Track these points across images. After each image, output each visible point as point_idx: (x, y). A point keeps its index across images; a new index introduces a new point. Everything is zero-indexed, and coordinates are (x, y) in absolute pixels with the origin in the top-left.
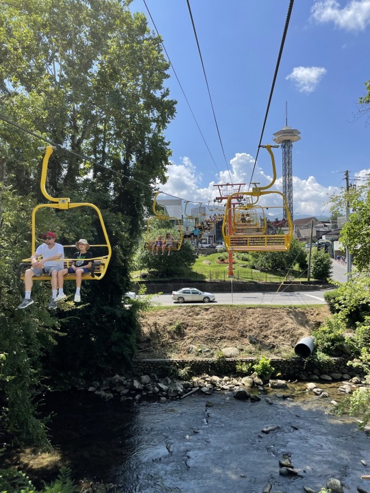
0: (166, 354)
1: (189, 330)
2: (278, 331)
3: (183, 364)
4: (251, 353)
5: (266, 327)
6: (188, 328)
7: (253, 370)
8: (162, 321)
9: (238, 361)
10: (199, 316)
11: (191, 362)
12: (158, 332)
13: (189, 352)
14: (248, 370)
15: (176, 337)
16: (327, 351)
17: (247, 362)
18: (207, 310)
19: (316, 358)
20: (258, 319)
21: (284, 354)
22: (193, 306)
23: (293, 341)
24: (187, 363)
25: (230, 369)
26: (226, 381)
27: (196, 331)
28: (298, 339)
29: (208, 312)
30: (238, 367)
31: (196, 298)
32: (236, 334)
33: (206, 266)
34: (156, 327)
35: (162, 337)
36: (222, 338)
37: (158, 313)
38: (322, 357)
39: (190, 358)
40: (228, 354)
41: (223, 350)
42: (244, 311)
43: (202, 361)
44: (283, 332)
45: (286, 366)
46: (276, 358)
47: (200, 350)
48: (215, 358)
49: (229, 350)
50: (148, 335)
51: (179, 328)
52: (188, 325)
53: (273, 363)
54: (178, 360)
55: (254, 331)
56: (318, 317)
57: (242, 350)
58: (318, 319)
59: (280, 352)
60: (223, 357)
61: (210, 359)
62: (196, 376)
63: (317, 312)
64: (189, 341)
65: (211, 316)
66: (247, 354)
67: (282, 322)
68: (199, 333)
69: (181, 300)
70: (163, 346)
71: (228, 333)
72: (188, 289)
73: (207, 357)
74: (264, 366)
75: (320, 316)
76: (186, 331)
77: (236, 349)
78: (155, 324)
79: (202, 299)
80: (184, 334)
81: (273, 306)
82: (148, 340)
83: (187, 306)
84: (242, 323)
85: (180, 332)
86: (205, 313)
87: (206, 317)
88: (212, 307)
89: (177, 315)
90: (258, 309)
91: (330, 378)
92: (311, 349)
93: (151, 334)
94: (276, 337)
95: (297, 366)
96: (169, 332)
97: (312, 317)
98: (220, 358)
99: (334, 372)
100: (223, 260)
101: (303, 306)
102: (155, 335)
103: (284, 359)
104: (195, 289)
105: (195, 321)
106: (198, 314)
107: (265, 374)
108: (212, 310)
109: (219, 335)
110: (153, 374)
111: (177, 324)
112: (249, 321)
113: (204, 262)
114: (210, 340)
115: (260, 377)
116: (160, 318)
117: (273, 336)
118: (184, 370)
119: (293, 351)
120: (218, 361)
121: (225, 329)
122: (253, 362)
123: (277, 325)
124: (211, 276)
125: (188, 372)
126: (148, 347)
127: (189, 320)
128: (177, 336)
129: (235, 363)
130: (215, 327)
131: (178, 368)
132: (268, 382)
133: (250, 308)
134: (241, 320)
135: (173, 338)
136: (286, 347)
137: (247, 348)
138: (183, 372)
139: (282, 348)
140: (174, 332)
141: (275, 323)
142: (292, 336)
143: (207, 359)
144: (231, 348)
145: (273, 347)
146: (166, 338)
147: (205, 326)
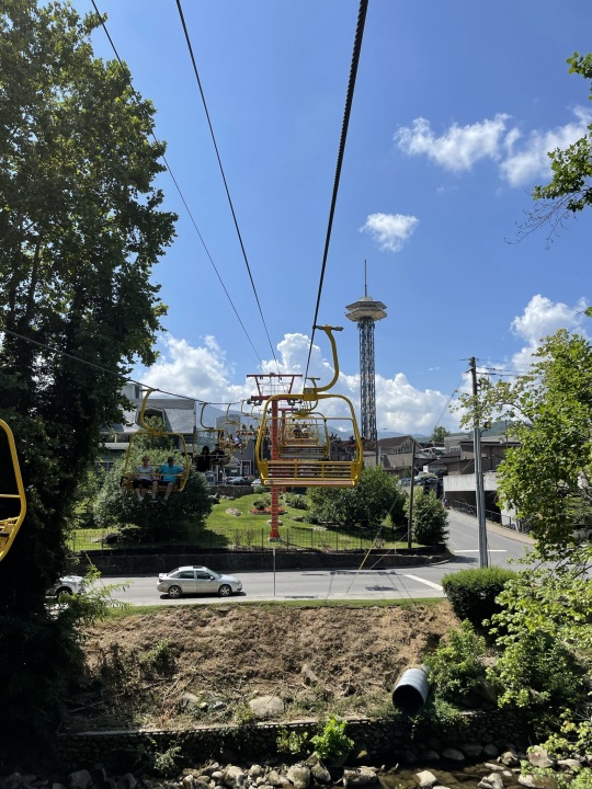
0: (130, 717)
1: (186, 659)
2: (361, 657)
3: (165, 741)
4: (307, 708)
6: (184, 655)
7: (312, 747)
8: (129, 641)
9: (280, 729)
10: (207, 628)
11: (183, 735)
12: (119, 667)
13: (180, 711)
14: (302, 747)
15: (156, 676)
16: (452, 697)
17: (299, 730)
18: (223, 614)
19: (434, 713)
20: (322, 631)
21: (374, 707)
22: (196, 607)
23: (388, 677)
24: (174, 737)
25: (265, 746)
26: (254, 776)
27: (199, 662)
28: (398, 671)
29: (226, 619)
30: (282, 742)
32: (280, 666)
33: (232, 519)
34: (115, 655)
35: (127, 676)
36: (251, 675)
37: (123, 623)
39: (179, 726)
40: (261, 712)
41: (252, 703)
42: (295, 613)
43: (207, 732)
44: (370, 658)
45: (376, 734)
46: (355, 716)
47: (204, 704)
48: (234, 724)
49: (263, 703)
50: (97, 674)
51: (163, 656)
52: (182, 649)
53: (352, 729)
54: (155, 730)
55: (315, 657)
56: (433, 624)
57: (289, 701)
58: (434, 628)
59: (363, 704)
60: (251, 721)
61: (224, 726)
62: (193, 767)
63: (430, 615)
64: (183, 684)
65: (230, 628)
66: (299, 711)
67: (367, 636)
68: (205, 666)
69: (171, 592)
70: (127, 697)
71: (265, 664)
72: (190, 568)
73: (217, 721)
74: (334, 737)
75: (436, 623)
76: (179, 661)
77: (277, 699)
78: (115, 648)
79: (215, 588)
80: (174, 667)
81: (349, 602)
82: (97, 685)
83: (184, 607)
84: (290, 641)
85: (165, 666)
86: (219, 620)
87: (221, 630)
88: (233, 606)
89: (161, 628)
90: (323, 610)
91: (461, 757)
92: (424, 696)
93: (104, 669)
94: (356, 670)
95: (399, 734)
96: (142, 666)
97: (423, 623)
98: (244, 722)
100: (261, 508)
101: (405, 601)
102: (113, 672)
103: (372, 719)
104: (204, 569)
105: (199, 640)
106: (204, 624)
107: (339, 756)
108: (234, 614)
109: (246, 668)
110: (99, 766)
111: (160, 647)
112: (305, 635)
113: (228, 512)
114: (226, 680)
115: (324, 763)
116: (126, 633)
117: (352, 668)
118: (167, 755)
119: (388, 699)
120: (241, 731)
121: (258, 656)
122: (313, 730)
123: (357, 644)
124: (238, 539)
125: (175, 759)
126: (94, 700)
127: (187, 638)
128: (160, 673)
129: (273, 732)
130: (238, 650)
131: (154, 749)
132: (341, 774)
133: (307, 608)
134: (290, 634)
135: (149, 678)
136: (375, 691)
137: (299, 696)
138: (163, 759)
139: (369, 692)
140: (154, 664)
141: (356, 639)
142: (387, 666)
143: (216, 726)
144: (268, 698)
145: (351, 692)
146: (135, 679)
147: (218, 649)
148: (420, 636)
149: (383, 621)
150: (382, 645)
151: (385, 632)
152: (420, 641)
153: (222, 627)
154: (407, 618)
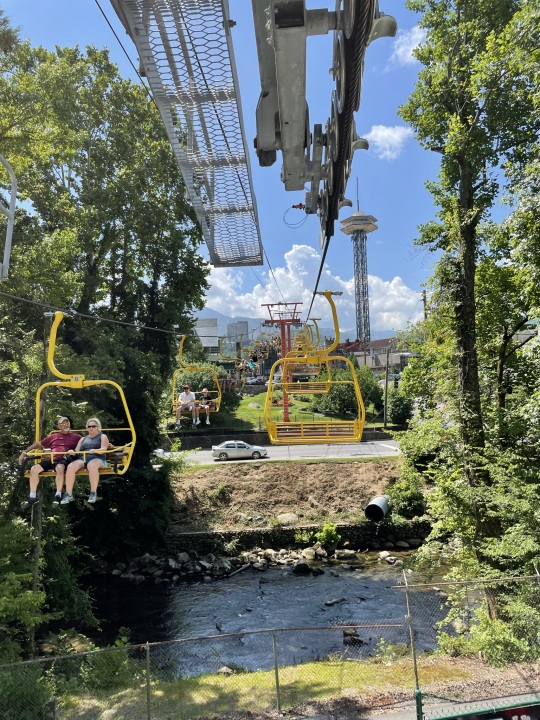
0: (207, 525)
1: (236, 494)
2: (345, 491)
3: (229, 537)
4: (312, 519)
5: (330, 486)
6: (235, 492)
7: (316, 540)
8: (201, 485)
9: (297, 530)
10: (248, 477)
11: (239, 534)
12: (196, 498)
13: (236, 522)
14: (310, 539)
15: (219, 504)
16: (403, 512)
17: (308, 530)
19: (390, 520)
20: (321, 477)
21: (354, 519)
22: (239, 464)
23: (363, 503)
24: (234, 535)
25: (287, 540)
26: (283, 555)
27: (244, 495)
28: (369, 499)
29: (260, 471)
30: (298, 537)
31: (243, 453)
32: (295, 497)
33: (254, 410)
34: (193, 492)
35: (202, 504)
36: (276, 503)
38: (397, 519)
39: (237, 529)
40: (285, 521)
41: (279, 517)
42: (303, 467)
43: (253, 532)
44: (352, 491)
45: (355, 533)
46: (342, 523)
47: (250, 518)
48: (269, 528)
49: (286, 517)
50: (184, 503)
51: (222, 492)
52: (234, 489)
53: (339, 530)
54: (223, 531)
55: (317, 492)
56: (393, 472)
57: (302, 516)
58: (394, 474)
59: (346, 517)
60: (279, 526)
61: (263, 529)
62: (246, 551)
63: (392, 466)
64: (236, 508)
65: (262, 476)
66: (308, 521)
67: (350, 479)
68: (249, 497)
69: (223, 457)
70: (203, 515)
71: (285, 496)
72: (232, 442)
73: (259, 526)
74: (329, 534)
75: (396, 471)
76: (232, 495)
77: (294, 515)
78: (192, 489)
79: (250, 454)
80: (229, 499)
81: (339, 459)
82: (184, 509)
83: (232, 465)
84: (301, 483)
85: (224, 498)
86: (255, 472)
87: (256, 477)
88: (264, 463)
89: (219, 476)
90: (321, 465)
91: (407, 545)
92: (384, 511)
93: (188, 501)
94: (343, 499)
95: (368, 532)
96: (210, 498)
97: (387, 471)
98: (275, 527)
99: (413, 538)
100: (275, 402)
101: (376, 458)
102: (193, 502)
103: (353, 525)
104: (242, 442)
105: (243, 483)
106: (246, 474)
107: (330, 543)
108: (264, 468)
109: (273, 499)
110: (192, 551)
111: (220, 487)
112: (310, 479)
113: (251, 406)
114: (262, 505)
115: (323, 547)
116: (198, 480)
117: (340, 497)
118: (231, 543)
119: (363, 514)
120: (274, 531)
121: (281, 492)
122: (315, 530)
123: (344, 484)
124: (260, 424)
125: (236, 546)
126: (184, 517)
127: (236, 482)
128: (221, 502)
129: (293, 532)
130: (268, 488)
131: (223, 541)
132: (334, 552)
133: (311, 464)
134: (300, 479)
135: (215, 505)
136: (355, 510)
137: (308, 513)
138: (229, 546)
139: (351, 511)
140: (217, 497)
141: (342, 481)
142: (362, 496)
143: (259, 529)
144: (288, 514)
145: (340, 510)
146: (207, 505)
147: (256, 488)
148: (385, 479)
149: (360, 470)
150: (359, 484)
151: (361, 477)
152: (385, 482)
153: (257, 476)
154: (376, 468)
